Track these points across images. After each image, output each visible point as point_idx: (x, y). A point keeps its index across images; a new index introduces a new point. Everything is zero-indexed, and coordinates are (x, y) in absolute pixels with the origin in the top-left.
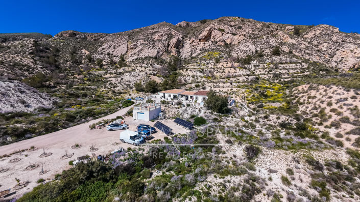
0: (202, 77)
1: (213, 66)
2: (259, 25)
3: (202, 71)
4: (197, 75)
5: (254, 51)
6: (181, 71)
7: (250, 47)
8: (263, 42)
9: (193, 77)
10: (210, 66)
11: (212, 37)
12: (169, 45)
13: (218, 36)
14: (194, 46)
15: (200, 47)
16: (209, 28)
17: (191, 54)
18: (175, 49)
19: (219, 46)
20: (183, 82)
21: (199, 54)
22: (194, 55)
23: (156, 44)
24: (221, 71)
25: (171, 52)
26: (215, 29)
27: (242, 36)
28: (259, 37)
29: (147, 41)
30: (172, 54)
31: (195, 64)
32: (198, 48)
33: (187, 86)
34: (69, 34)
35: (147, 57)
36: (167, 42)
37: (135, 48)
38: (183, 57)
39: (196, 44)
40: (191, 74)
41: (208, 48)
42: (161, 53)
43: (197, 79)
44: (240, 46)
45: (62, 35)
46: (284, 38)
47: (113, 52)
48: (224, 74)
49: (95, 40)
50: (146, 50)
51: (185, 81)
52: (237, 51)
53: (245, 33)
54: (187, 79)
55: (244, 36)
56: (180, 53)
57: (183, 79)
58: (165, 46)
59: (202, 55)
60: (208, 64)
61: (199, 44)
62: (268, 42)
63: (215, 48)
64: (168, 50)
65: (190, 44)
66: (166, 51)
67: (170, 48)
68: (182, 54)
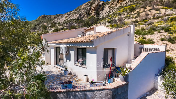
14: (112, 7)
15: (117, 7)
18: (95, 11)
21: (115, 12)
22: (110, 14)
29: (77, 10)
30: (92, 15)
34: (43, 17)
35: (71, 20)
36: (89, 8)
37: (68, 16)
39: (114, 5)
41: (125, 5)
45: (39, 17)
47: (58, 22)
49: (54, 18)
50: (73, 16)
58: (86, 11)
59: (117, 11)
61: (116, 5)
64: (89, 13)
65: (109, 7)
66: (86, 14)
67: (91, 11)
68: (100, 15)
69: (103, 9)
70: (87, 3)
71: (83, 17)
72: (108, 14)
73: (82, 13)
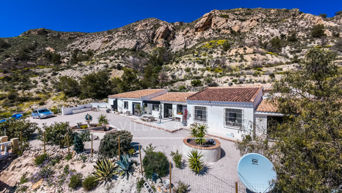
0: (203, 70)
1: (220, 56)
2: (272, 11)
3: (202, 62)
4: (195, 67)
5: (279, 35)
6: (169, 65)
7: (271, 31)
8: (289, 25)
9: (188, 70)
10: (215, 55)
11: (213, 25)
12: (154, 36)
13: (221, 23)
14: (188, 37)
15: (196, 38)
16: (208, 14)
17: (185, 46)
18: (163, 40)
19: (223, 34)
20: (170, 78)
21: (196, 45)
22: (188, 47)
23: (137, 34)
24: (238, 58)
25: (157, 43)
26: (216, 15)
27: (254, 21)
28: (279, 21)
29: (127, 32)
30: (158, 46)
31: (191, 55)
32: (195, 38)
33: (176, 85)
34: (38, 32)
35: (121, 49)
36: (152, 32)
37: (110, 41)
38: (174, 50)
39: (191, 34)
40: (183, 67)
41: (209, 37)
42: (142, 44)
43: (195, 73)
44: (255, 32)
45: (29, 32)
46: (315, 22)
47: (83, 48)
48: (244, 63)
49: (70, 38)
50: (122, 42)
51: (173, 77)
52: (252, 37)
53: (258, 18)
54: (176, 74)
55: (258, 20)
56: (170, 45)
57: (169, 74)
58: (148, 36)
59: (200, 45)
60: (211, 53)
61: (195, 34)
62: (296, 25)
63: (218, 36)
64: (152, 41)
65: (184, 35)
66: (149, 42)
67: (155, 39)
68: (172, 47)
69: (174, 38)
70: (145, 23)
71: (144, 46)
72: (183, 47)
73: (141, 39)
